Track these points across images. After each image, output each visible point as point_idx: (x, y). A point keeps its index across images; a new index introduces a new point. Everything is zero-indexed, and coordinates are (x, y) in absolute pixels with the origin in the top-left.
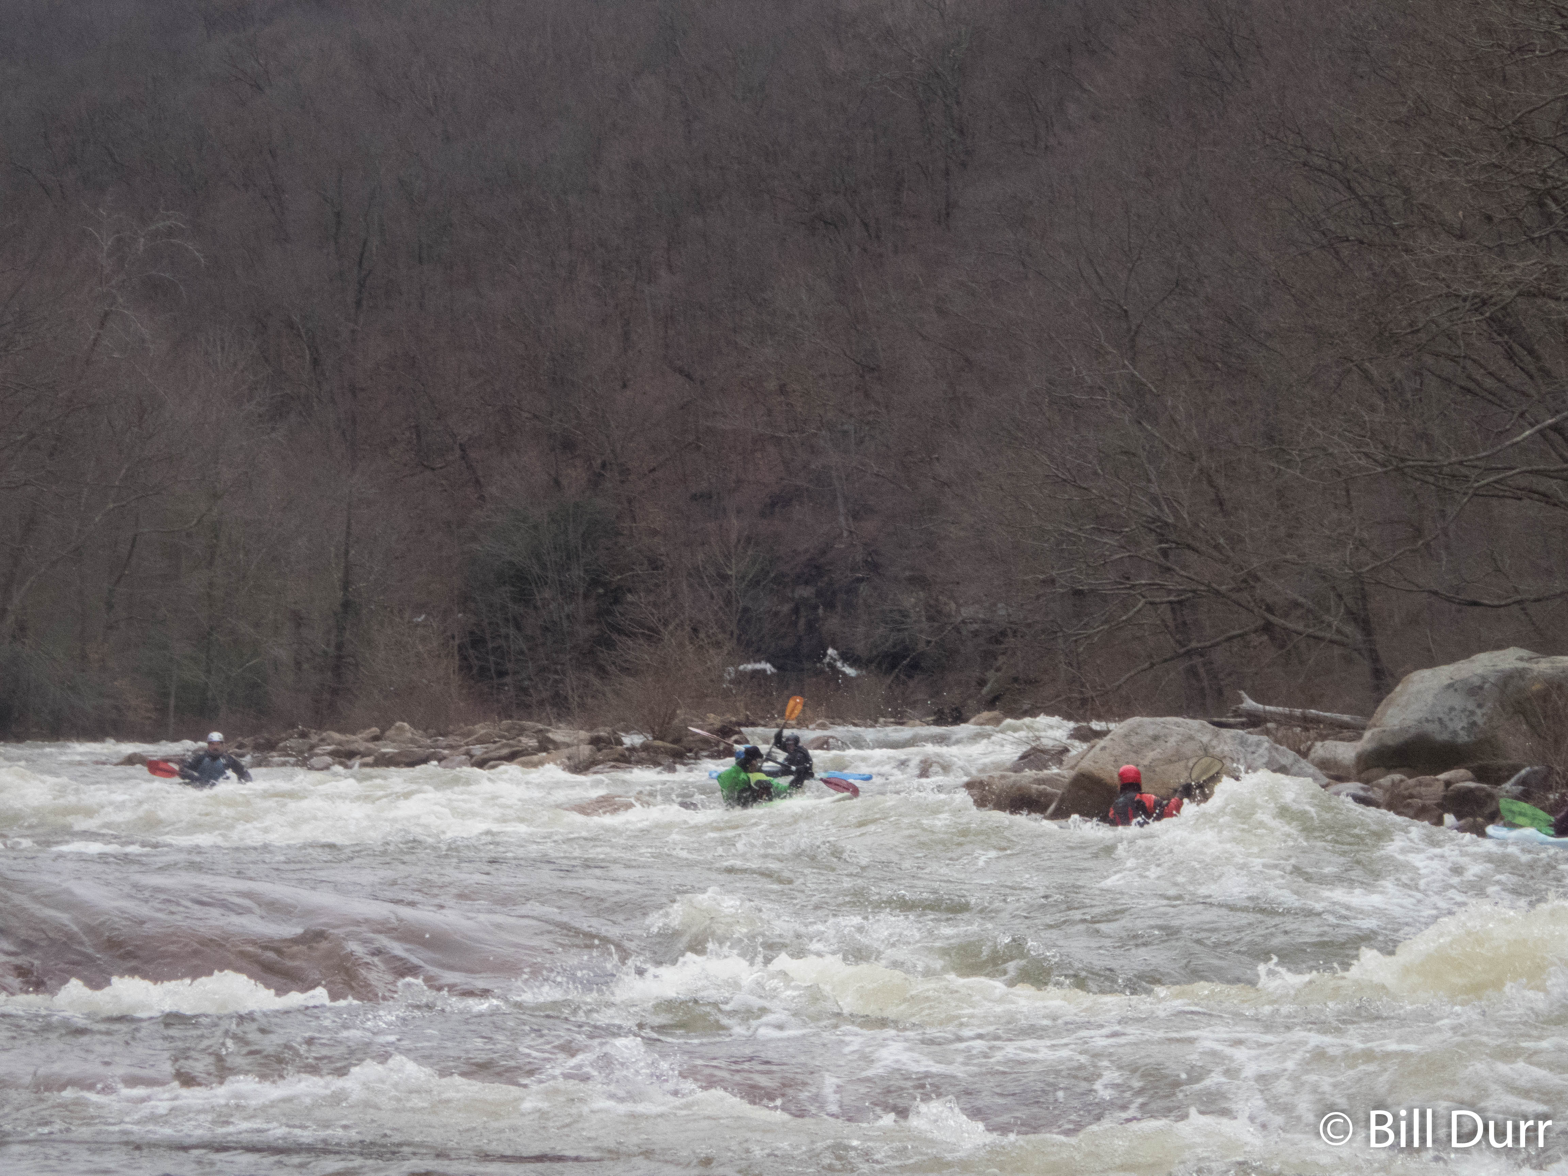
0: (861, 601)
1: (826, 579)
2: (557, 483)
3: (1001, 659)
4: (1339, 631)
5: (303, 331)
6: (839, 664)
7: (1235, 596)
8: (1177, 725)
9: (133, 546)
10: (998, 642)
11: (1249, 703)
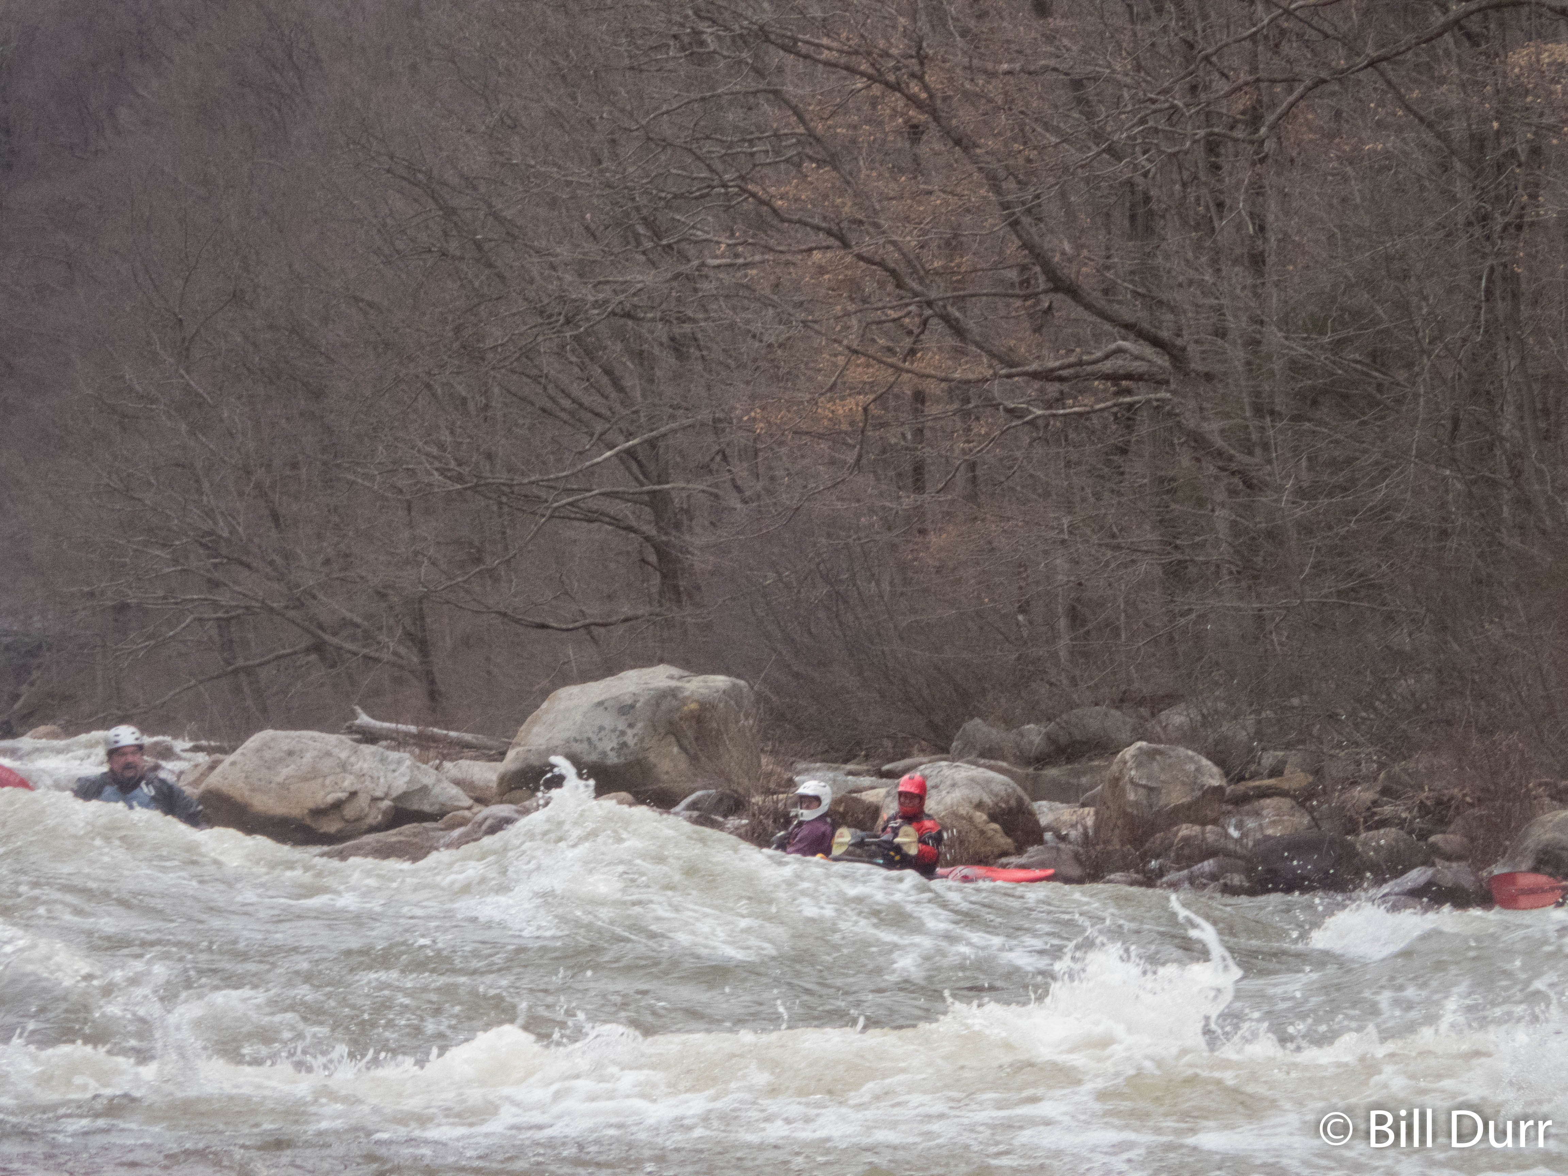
3: (35, 674)
4: (395, 654)
7: (291, 613)
8: (314, 740)
10: (34, 656)
11: (364, 719)
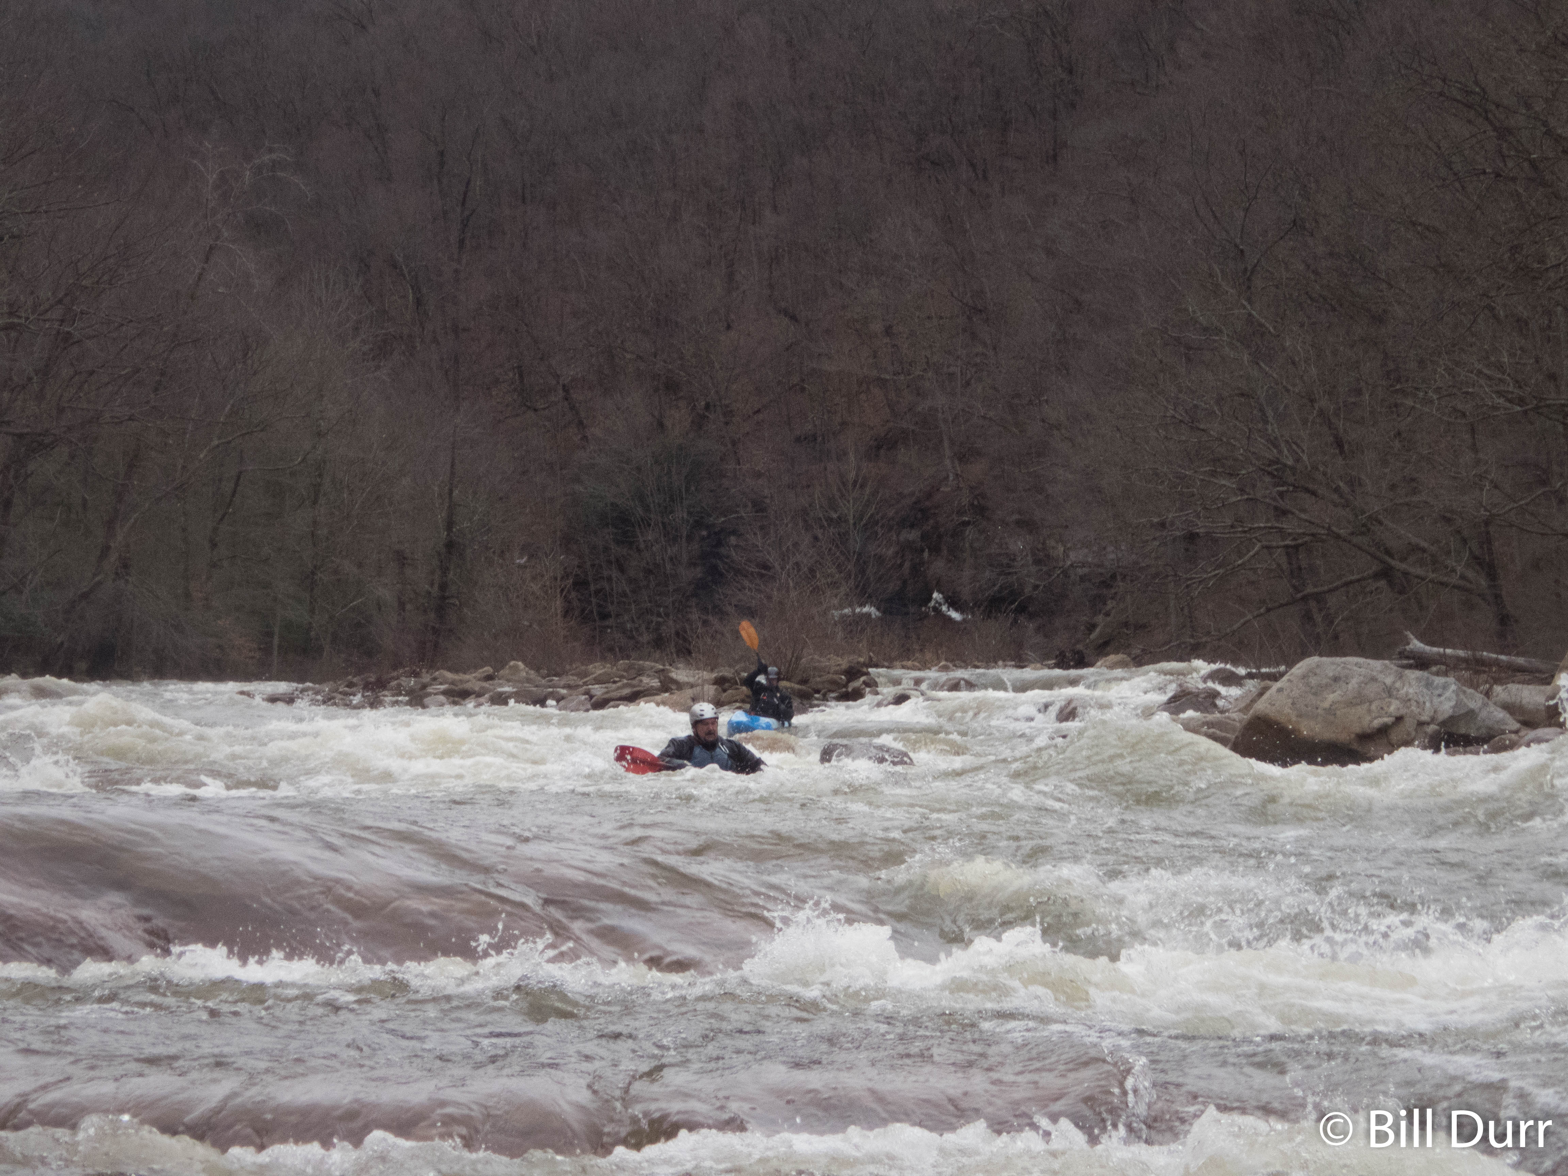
0: (967, 545)
1: (931, 522)
2: (661, 425)
3: (1110, 604)
5: (406, 271)
6: (944, 608)
8: (1359, 665)
9: (237, 484)
10: (1109, 586)
11: (1416, 644)
